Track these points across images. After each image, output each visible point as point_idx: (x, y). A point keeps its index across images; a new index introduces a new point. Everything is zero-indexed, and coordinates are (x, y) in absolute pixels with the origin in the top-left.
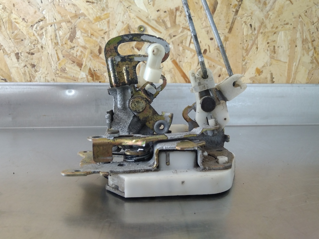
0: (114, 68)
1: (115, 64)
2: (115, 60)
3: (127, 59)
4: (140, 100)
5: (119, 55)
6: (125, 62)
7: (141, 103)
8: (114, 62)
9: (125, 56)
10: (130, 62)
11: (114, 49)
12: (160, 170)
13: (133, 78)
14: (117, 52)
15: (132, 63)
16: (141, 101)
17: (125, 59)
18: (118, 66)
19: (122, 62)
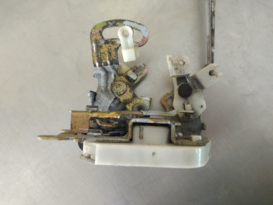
0: (98, 49)
1: (99, 46)
2: (99, 43)
3: (110, 42)
4: (121, 83)
5: (103, 38)
6: (108, 44)
7: (122, 86)
8: (98, 44)
9: (108, 39)
10: (112, 44)
11: (99, 33)
12: (133, 143)
13: (115, 59)
14: (102, 36)
15: (114, 45)
16: (122, 85)
17: (109, 42)
18: (102, 48)
19: (105, 44)
